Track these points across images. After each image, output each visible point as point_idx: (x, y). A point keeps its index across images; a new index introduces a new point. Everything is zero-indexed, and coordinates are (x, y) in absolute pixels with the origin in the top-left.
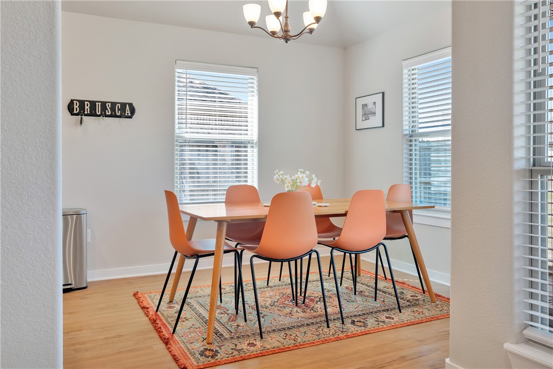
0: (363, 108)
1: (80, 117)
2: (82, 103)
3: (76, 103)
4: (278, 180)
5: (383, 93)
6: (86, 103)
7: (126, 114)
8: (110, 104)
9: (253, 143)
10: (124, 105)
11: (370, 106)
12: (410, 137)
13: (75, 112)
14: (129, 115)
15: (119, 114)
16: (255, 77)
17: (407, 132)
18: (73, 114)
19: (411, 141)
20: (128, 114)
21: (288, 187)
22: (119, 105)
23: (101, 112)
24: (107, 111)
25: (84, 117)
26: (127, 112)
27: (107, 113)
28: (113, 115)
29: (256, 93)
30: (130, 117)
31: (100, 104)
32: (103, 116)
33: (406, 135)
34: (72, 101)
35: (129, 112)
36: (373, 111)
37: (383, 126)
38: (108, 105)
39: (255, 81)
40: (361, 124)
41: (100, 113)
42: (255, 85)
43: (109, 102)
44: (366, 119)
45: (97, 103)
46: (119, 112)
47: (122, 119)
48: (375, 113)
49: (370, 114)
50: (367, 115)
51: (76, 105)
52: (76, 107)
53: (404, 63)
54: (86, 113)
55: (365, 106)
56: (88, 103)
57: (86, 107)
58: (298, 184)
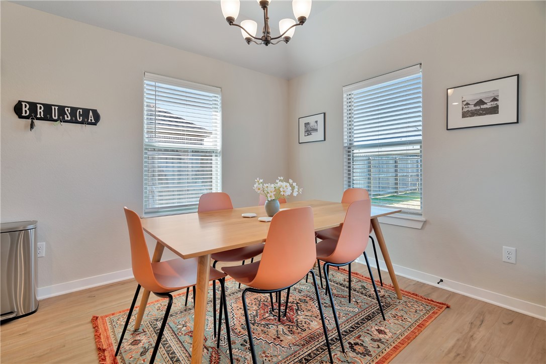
0: (305, 126)
1: (30, 121)
2: (33, 106)
3: (25, 105)
4: (259, 189)
5: (325, 114)
6: (39, 106)
7: (89, 121)
8: (69, 109)
9: (217, 153)
10: (86, 112)
11: (312, 124)
12: (349, 148)
13: (24, 114)
14: (93, 121)
15: (81, 120)
16: (218, 96)
17: (346, 145)
18: (21, 117)
19: (349, 152)
20: (91, 120)
21: (271, 197)
22: (81, 111)
23: (58, 117)
24: (66, 116)
25: (36, 121)
26: (90, 118)
27: (66, 118)
28: (74, 121)
29: (219, 109)
30: (95, 124)
31: (57, 108)
32: (61, 121)
33: (346, 147)
34: (20, 103)
35: (92, 119)
36: (316, 128)
37: (325, 140)
38: (68, 110)
39: (219, 99)
40: (303, 138)
41: (56, 118)
42: (219, 103)
43: (68, 107)
44: (308, 135)
45: (53, 107)
46: (81, 117)
47: (84, 125)
48: (316, 130)
49: (311, 131)
50: (309, 131)
51: (25, 108)
52: (25, 110)
53: (344, 89)
54: (39, 116)
55: (307, 124)
56: (42, 106)
57: (39, 111)
58: (282, 193)
